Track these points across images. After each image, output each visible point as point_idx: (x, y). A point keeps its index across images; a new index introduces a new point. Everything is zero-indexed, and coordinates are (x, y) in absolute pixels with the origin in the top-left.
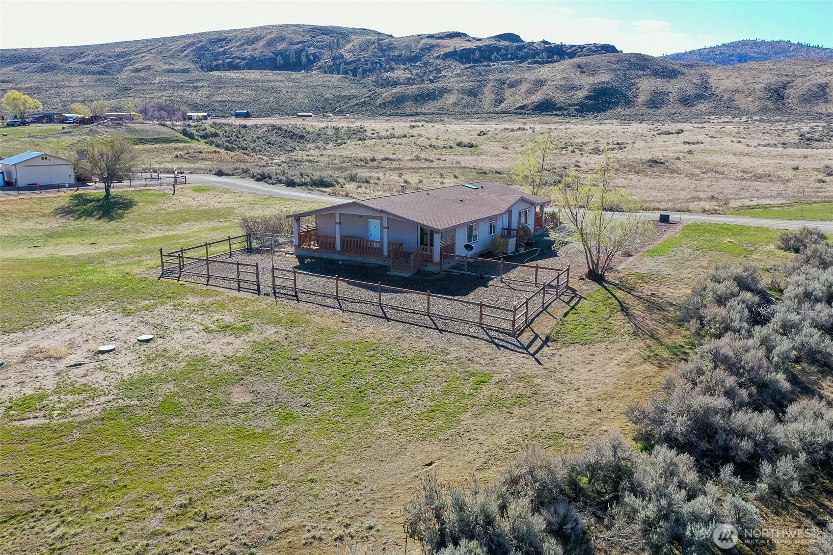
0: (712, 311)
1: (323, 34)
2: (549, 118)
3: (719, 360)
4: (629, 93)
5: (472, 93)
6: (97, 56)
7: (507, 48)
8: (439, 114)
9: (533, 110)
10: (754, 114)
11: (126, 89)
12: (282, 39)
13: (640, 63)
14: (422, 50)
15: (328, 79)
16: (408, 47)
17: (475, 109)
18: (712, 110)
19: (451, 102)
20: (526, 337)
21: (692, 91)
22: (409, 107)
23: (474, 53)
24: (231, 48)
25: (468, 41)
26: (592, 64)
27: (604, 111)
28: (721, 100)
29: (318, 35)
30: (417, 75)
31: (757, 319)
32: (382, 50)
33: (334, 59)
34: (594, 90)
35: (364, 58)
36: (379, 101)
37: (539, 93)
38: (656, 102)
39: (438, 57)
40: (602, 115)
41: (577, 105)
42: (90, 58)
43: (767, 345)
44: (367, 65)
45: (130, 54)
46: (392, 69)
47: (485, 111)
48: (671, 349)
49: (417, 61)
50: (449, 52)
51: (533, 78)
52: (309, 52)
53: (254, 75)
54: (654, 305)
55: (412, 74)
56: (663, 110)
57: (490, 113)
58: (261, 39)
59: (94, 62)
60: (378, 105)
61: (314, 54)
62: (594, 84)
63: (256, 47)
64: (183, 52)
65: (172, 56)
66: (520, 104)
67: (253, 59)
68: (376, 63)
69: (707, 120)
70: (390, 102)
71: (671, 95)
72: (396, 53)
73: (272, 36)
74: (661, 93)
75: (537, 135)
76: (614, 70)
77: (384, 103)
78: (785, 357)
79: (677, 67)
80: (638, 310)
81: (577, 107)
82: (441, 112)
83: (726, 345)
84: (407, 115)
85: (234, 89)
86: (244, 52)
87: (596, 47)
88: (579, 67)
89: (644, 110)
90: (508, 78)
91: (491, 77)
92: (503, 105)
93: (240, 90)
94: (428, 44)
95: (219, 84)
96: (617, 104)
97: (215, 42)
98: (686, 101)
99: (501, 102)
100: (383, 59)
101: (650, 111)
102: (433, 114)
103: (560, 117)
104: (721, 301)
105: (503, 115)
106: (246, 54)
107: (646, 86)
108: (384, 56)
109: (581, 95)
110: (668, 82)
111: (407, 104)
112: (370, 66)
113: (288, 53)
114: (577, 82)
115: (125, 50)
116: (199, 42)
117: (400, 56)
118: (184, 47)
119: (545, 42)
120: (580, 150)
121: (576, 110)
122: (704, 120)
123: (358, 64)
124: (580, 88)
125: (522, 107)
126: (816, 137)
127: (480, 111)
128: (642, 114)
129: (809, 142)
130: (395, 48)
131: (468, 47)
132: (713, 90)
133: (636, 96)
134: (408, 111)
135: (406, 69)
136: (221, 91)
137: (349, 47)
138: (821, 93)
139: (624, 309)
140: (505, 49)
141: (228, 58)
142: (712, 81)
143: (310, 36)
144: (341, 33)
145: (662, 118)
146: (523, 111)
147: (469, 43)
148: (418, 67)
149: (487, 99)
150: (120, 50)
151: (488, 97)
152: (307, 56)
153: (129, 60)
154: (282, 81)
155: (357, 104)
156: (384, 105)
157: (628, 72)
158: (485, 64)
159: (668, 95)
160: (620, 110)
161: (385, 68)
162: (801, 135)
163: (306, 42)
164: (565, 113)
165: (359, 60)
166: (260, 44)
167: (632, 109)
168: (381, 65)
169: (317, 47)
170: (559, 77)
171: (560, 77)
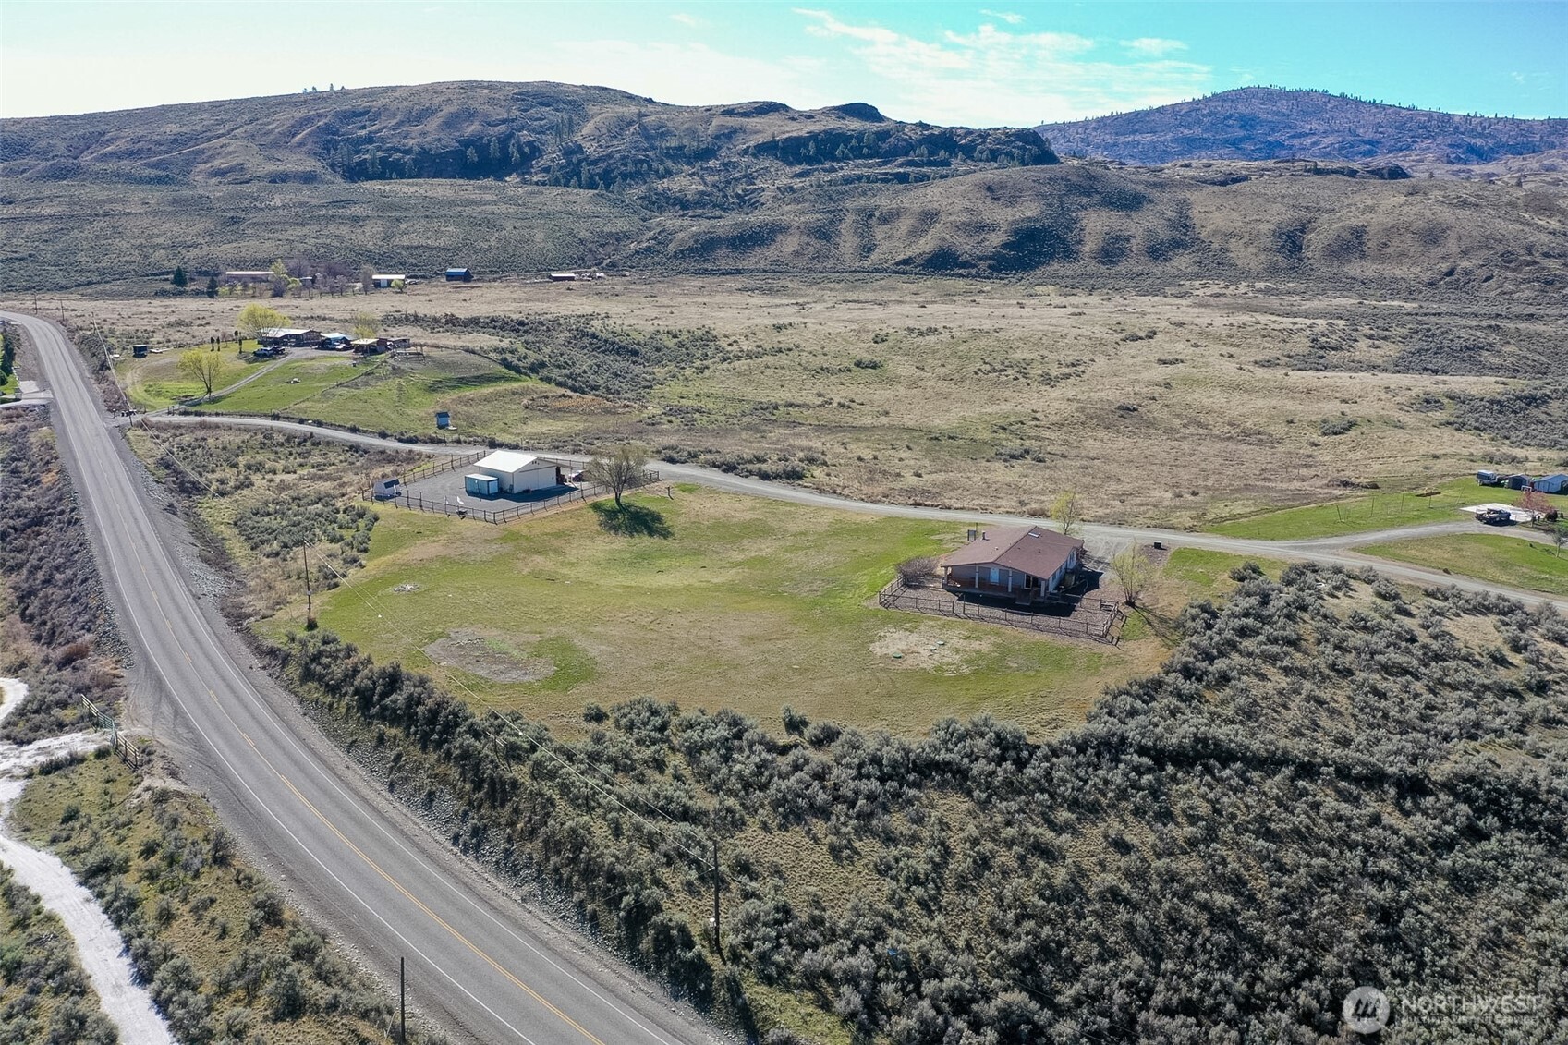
0: (1189, 624)
1: (541, 104)
2: (950, 282)
3: (1192, 645)
4: (1071, 237)
5: (823, 234)
6: (135, 141)
7: (860, 136)
8: (774, 272)
9: (924, 266)
10: (1258, 278)
11: (234, 221)
12: (470, 115)
13: (1084, 183)
14: (717, 137)
15: (572, 198)
16: (692, 132)
17: (829, 264)
18: (1196, 269)
19: (791, 249)
20: (1109, 638)
21: (1164, 234)
22: (723, 259)
23: (806, 146)
24: (380, 130)
25: (793, 119)
26: (1010, 184)
27: (1033, 268)
28: (1208, 248)
29: (532, 107)
30: (714, 185)
31: (1209, 627)
32: (647, 138)
33: (568, 153)
34: (1016, 232)
35: (618, 151)
36: (672, 248)
37: (929, 237)
38: (1111, 252)
39: (746, 152)
40: (1030, 276)
41: (990, 258)
42: (121, 145)
43: (1211, 638)
44: (625, 165)
45: (194, 138)
46: (668, 173)
47: (846, 267)
48: (1173, 641)
49: (710, 159)
50: (764, 144)
51: (917, 207)
52: (522, 139)
53: (441, 189)
54: (1163, 621)
55: (706, 184)
56: (1122, 268)
57: (855, 271)
58: (433, 113)
59: (131, 154)
60: (671, 254)
61: (530, 144)
62: (1014, 222)
63: (427, 129)
64: (294, 136)
65: (275, 144)
66: (902, 257)
67: (424, 152)
68: (641, 161)
69: (1187, 289)
70: (692, 250)
71: (1133, 241)
72: (673, 143)
73: (453, 109)
74: (1118, 239)
75: (957, 344)
76: (1044, 197)
77: (682, 252)
78: (1217, 643)
79: (1140, 188)
80: (1155, 623)
81: (991, 262)
82: (778, 269)
83: (1194, 639)
84: (723, 274)
85: (423, 222)
86: (405, 137)
87: (1008, 135)
88: (989, 189)
89: (1093, 267)
90: (877, 207)
91: (849, 204)
92: (874, 256)
93: (434, 224)
94: (727, 127)
95: (393, 211)
96: (1052, 256)
97: (349, 118)
98: (1157, 252)
99: (870, 250)
100: (651, 154)
101: (1103, 269)
102: (765, 271)
103: (966, 280)
104: (1193, 619)
105: (878, 276)
106: (411, 142)
107: (1096, 224)
108: (653, 148)
109: (996, 240)
110: (1129, 216)
111: (720, 252)
112: (630, 168)
113: (485, 141)
114: (988, 217)
115: (183, 130)
116: (320, 116)
117: (681, 148)
118: (293, 126)
119: (922, 125)
120: (1025, 376)
121: (990, 267)
122: (1183, 290)
123: (609, 165)
124: (993, 228)
125: (906, 262)
126: (1333, 343)
127: (839, 267)
128: (1091, 276)
129: (1321, 353)
130: (668, 133)
131: (795, 134)
132: (1197, 230)
133: (1080, 242)
134: (724, 265)
135: (693, 174)
136: (403, 226)
137: (588, 128)
138: (1356, 242)
139: (1149, 623)
140: (857, 138)
141: (379, 149)
142: (1196, 214)
143: (519, 110)
144: (570, 102)
145: (1122, 284)
146: (907, 268)
147: (794, 123)
148: (712, 171)
149: (848, 245)
150: (172, 129)
151: (848, 241)
152: (520, 149)
153: (199, 150)
154: (495, 203)
155: (637, 252)
156: (681, 255)
157: (1065, 199)
158: (827, 166)
159: (1128, 240)
160: (1056, 266)
161: (657, 171)
162: (1313, 341)
163: (513, 121)
164: (974, 271)
165: (610, 156)
166: (433, 124)
167: (1076, 265)
168: (650, 166)
169: (534, 130)
170: (958, 207)
171: (960, 207)
